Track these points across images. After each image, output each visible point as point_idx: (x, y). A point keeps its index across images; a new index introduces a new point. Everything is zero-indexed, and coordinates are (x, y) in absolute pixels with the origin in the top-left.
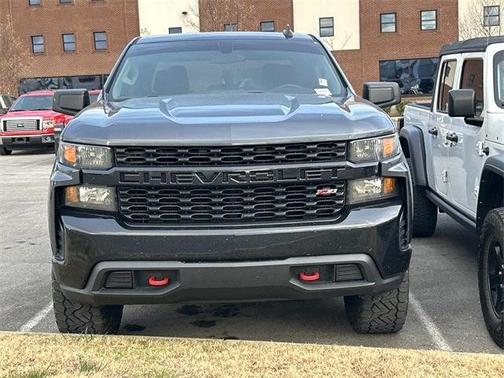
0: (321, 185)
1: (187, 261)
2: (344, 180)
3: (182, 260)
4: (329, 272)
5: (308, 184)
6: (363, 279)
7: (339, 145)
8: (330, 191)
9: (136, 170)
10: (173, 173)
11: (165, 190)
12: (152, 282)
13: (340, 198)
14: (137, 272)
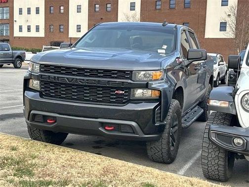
0: (118, 89)
1: (60, 114)
2: (130, 88)
3: (58, 114)
4: (118, 127)
5: (112, 88)
6: (134, 133)
7: (126, 72)
8: (121, 92)
9: (46, 74)
10: (58, 77)
11: (56, 84)
12: (48, 121)
13: (126, 96)
14: (44, 116)
